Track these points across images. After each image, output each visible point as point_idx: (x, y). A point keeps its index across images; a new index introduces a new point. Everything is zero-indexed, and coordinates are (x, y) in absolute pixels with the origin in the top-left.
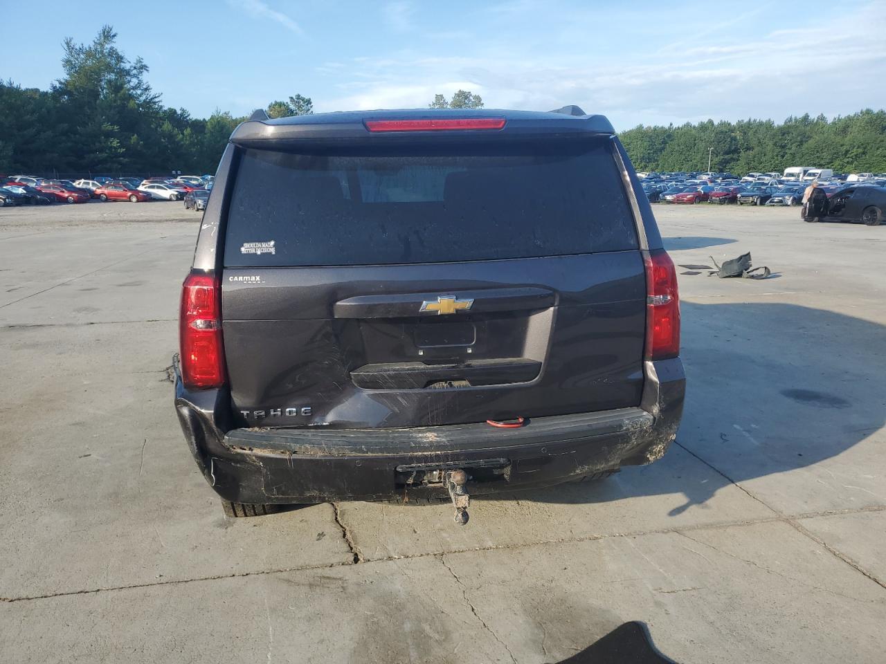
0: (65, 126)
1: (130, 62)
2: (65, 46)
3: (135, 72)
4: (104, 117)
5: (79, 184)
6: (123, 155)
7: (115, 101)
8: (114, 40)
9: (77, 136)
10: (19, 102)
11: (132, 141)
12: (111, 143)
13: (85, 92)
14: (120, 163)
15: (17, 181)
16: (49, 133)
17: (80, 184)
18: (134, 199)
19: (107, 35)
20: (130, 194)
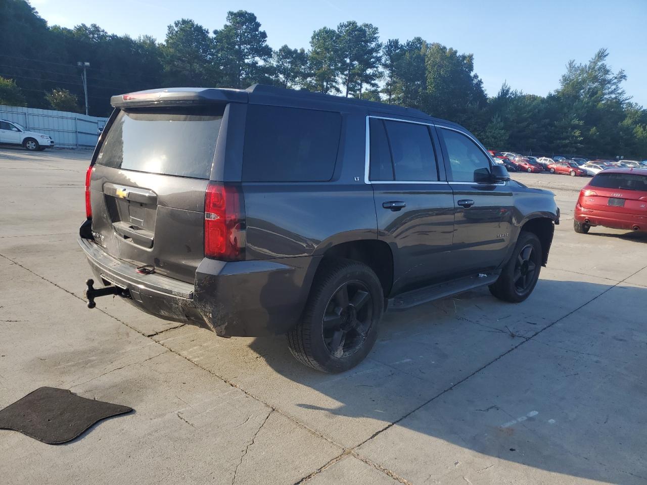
0: (547, 121)
1: (613, 74)
2: (568, 66)
3: (615, 81)
4: (575, 115)
5: (540, 160)
6: (581, 142)
7: (588, 103)
8: (605, 59)
9: (553, 128)
10: (522, 105)
11: (591, 132)
12: (574, 133)
13: (569, 97)
14: (576, 148)
15: (505, 155)
16: (535, 125)
17: (542, 160)
18: (573, 174)
19: (601, 55)
20: (571, 170)
